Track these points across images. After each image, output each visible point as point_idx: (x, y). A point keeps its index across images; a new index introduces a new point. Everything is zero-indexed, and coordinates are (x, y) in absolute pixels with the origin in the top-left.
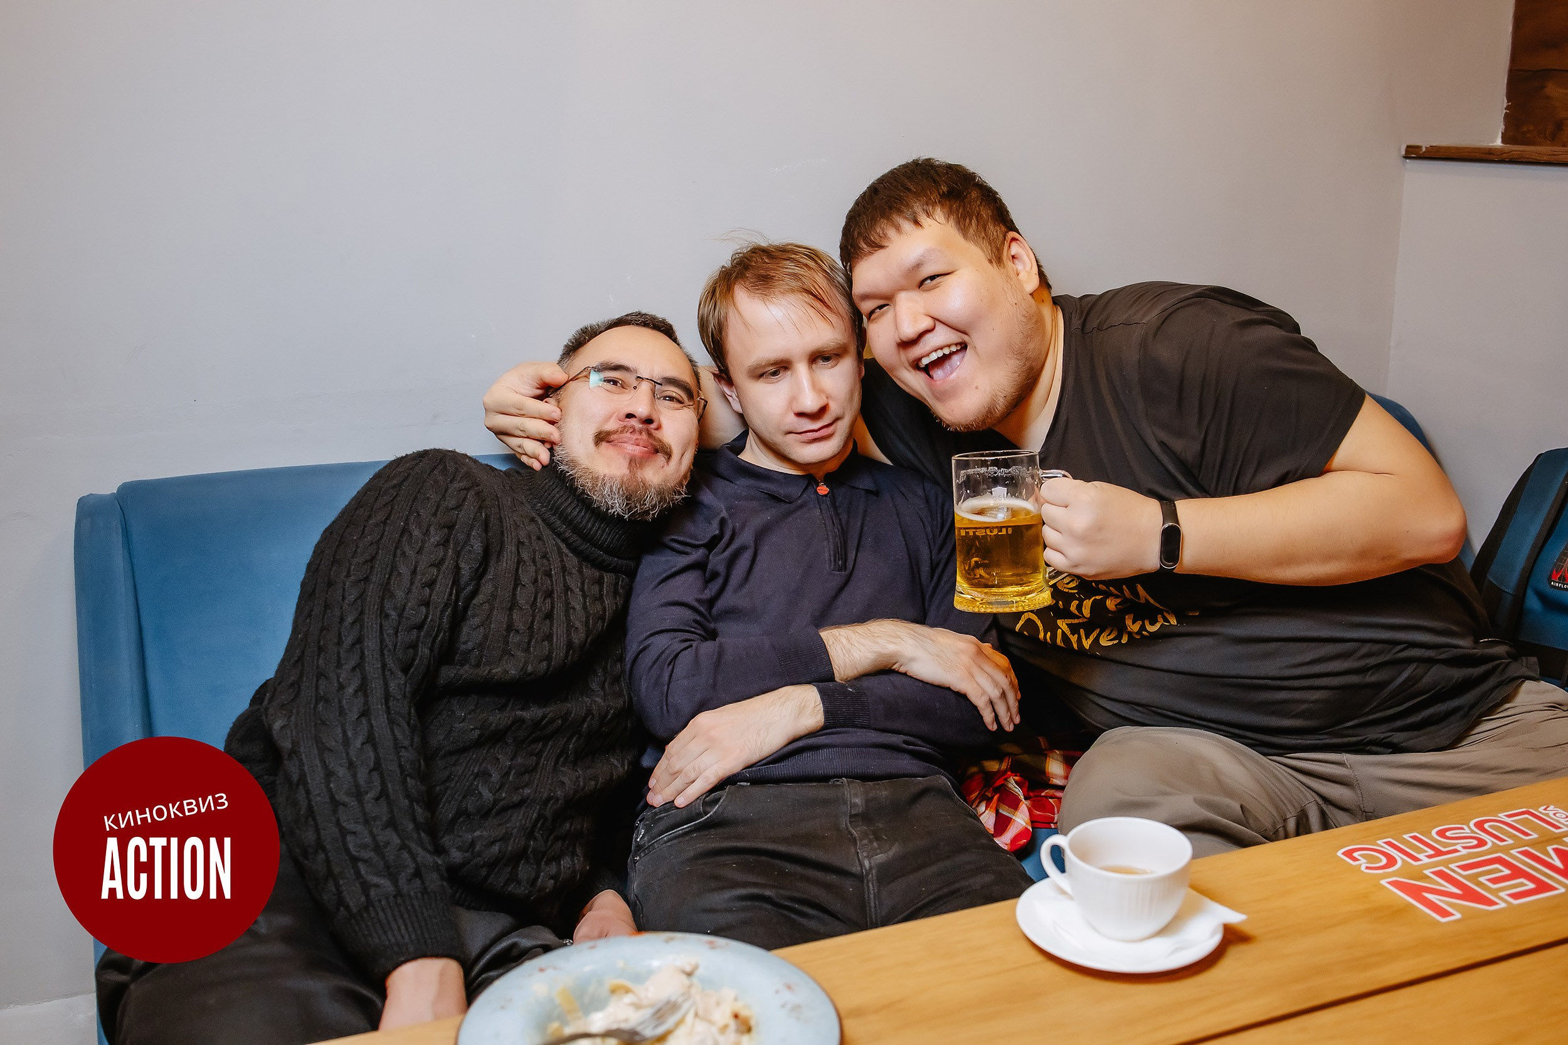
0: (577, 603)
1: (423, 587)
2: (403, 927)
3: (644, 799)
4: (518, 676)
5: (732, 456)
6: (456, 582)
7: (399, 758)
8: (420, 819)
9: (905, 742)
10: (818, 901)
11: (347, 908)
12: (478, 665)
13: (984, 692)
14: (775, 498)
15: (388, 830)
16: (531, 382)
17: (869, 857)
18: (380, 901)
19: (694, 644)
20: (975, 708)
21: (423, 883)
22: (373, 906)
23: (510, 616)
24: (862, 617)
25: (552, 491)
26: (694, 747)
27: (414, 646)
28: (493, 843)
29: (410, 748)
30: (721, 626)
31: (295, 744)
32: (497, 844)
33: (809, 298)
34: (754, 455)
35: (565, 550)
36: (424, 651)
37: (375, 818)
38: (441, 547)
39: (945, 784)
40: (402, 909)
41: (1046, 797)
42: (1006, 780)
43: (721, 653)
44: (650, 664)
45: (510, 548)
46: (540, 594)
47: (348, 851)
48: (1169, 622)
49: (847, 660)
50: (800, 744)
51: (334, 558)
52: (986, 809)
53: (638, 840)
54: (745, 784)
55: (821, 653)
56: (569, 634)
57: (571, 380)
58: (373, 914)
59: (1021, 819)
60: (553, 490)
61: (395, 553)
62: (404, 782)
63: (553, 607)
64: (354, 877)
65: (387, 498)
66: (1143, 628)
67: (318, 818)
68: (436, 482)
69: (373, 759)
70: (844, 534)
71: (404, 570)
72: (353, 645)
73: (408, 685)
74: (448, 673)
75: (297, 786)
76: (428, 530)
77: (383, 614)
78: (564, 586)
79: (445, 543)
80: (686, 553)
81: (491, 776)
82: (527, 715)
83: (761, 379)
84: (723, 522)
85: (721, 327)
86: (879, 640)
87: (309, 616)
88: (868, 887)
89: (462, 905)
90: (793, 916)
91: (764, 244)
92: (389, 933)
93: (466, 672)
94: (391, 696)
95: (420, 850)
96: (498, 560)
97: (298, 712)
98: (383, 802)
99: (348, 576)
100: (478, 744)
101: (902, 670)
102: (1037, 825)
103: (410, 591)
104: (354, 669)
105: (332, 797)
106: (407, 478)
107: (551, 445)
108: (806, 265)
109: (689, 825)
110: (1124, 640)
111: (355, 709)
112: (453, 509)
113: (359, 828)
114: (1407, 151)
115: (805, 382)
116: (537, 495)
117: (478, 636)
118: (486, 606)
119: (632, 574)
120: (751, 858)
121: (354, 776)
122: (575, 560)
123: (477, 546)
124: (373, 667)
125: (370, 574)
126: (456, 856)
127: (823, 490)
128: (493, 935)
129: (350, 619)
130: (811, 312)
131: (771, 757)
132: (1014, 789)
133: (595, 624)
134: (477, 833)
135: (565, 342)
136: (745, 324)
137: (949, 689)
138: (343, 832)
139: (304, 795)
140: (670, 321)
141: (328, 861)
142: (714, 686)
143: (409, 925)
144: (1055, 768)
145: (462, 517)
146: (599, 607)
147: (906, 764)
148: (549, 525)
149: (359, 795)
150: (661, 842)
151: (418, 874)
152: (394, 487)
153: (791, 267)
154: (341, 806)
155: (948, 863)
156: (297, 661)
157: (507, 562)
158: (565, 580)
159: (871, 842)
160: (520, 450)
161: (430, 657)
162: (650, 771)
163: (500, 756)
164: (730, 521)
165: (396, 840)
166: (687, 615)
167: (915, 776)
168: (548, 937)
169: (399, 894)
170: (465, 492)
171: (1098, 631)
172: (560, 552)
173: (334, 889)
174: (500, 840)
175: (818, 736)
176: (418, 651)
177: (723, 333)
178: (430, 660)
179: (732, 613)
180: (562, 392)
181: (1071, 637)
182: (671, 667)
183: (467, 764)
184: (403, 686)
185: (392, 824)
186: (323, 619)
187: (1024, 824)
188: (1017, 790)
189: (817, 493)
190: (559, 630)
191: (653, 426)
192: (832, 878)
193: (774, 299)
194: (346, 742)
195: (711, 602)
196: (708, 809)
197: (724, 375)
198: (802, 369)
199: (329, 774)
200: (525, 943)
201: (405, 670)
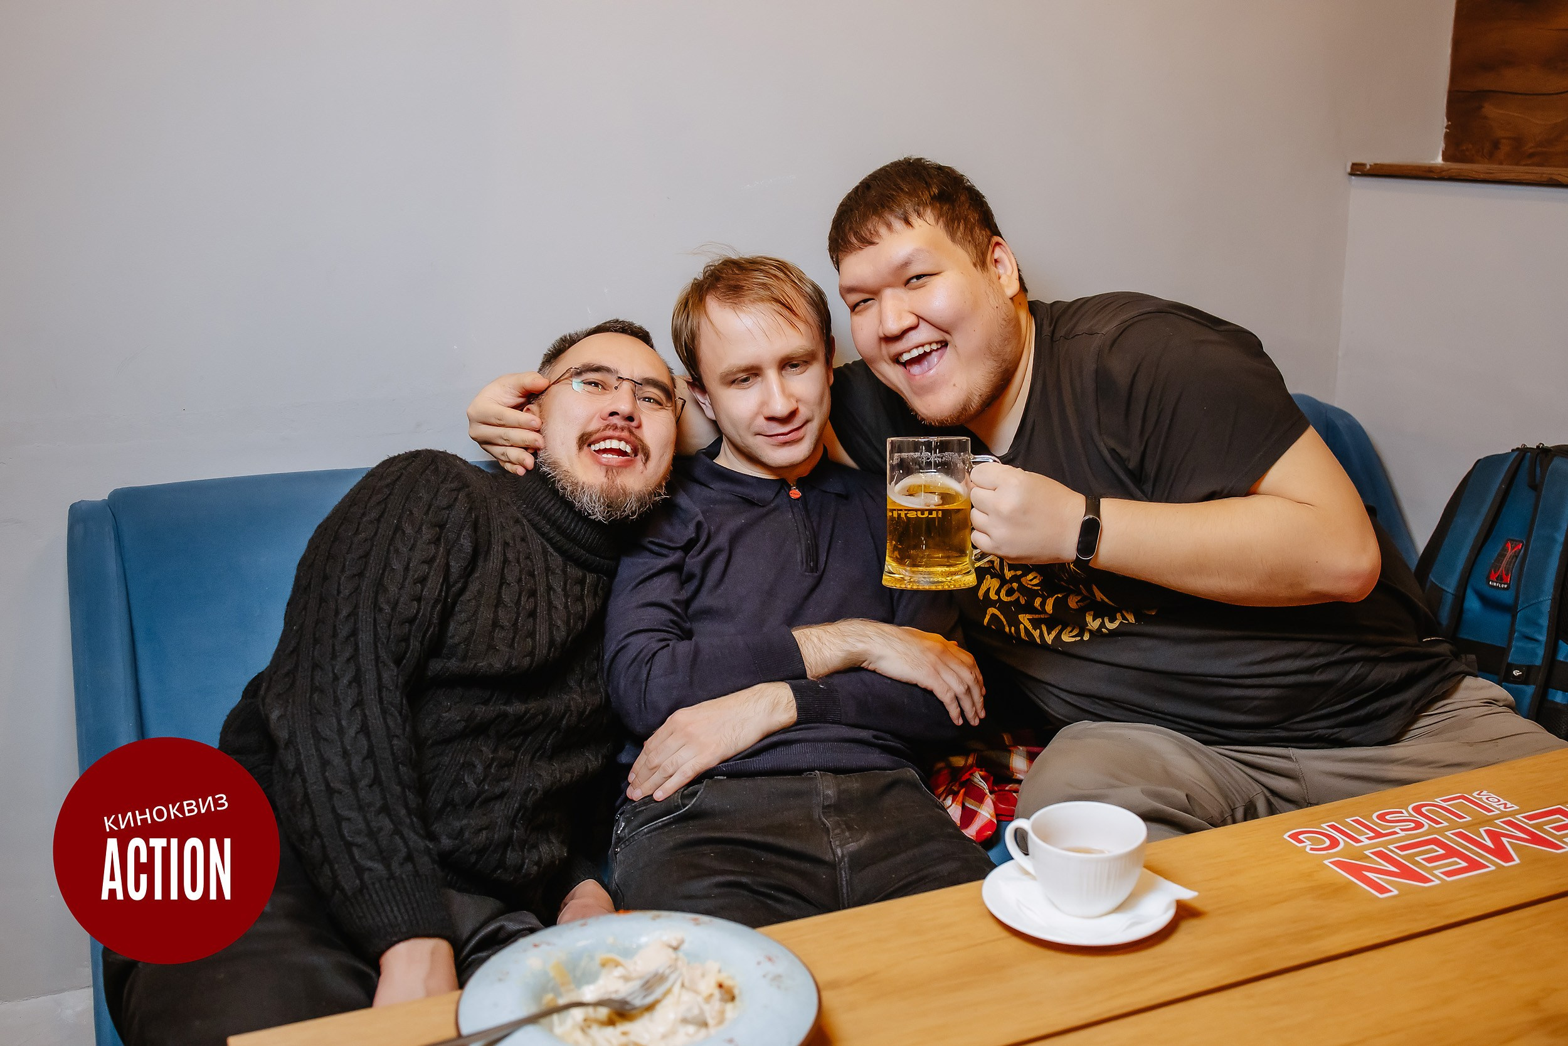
0: (558, 603)
1: (415, 584)
2: (395, 909)
3: (624, 794)
4: (502, 670)
5: (708, 460)
6: (446, 578)
7: (392, 746)
8: (413, 805)
9: (875, 737)
10: (793, 888)
11: (342, 890)
12: (464, 658)
13: (950, 689)
14: (750, 503)
15: (381, 815)
16: (513, 391)
17: (841, 846)
18: (373, 884)
19: (671, 643)
20: (942, 703)
21: (414, 866)
22: (367, 889)
23: (496, 612)
24: (833, 617)
25: (536, 494)
26: (672, 743)
27: (406, 639)
28: (481, 830)
29: (402, 737)
30: (698, 627)
31: (292, 734)
32: (484, 832)
33: (777, 307)
34: (727, 460)
35: (551, 550)
36: (415, 644)
37: (370, 805)
38: (433, 545)
39: (913, 776)
40: (395, 891)
41: (1010, 791)
42: (972, 774)
43: (697, 652)
44: (629, 662)
45: (497, 548)
46: (524, 593)
47: (342, 837)
48: (1128, 620)
49: (818, 658)
50: (774, 739)
51: (329, 553)
52: (952, 802)
53: (619, 832)
54: (722, 777)
55: (793, 652)
56: (551, 633)
57: (553, 384)
58: (367, 897)
59: (986, 812)
60: (537, 492)
61: (388, 549)
62: (397, 769)
63: (536, 607)
64: (349, 862)
65: (380, 497)
66: (1103, 625)
67: (314, 805)
68: (428, 481)
69: (366, 747)
70: (815, 536)
71: (397, 565)
72: (347, 638)
73: (400, 677)
74: (435, 666)
75: (294, 774)
76: (420, 528)
77: (377, 608)
78: (547, 586)
79: (436, 541)
80: (665, 556)
81: (475, 767)
82: (510, 709)
83: (733, 385)
84: (699, 525)
85: (693, 337)
86: (849, 639)
87: (305, 608)
88: (841, 874)
89: (453, 888)
90: (769, 902)
91: (734, 257)
92: (383, 914)
93: (453, 664)
94: (383, 687)
95: (412, 835)
96: (485, 560)
97: (294, 702)
98: (376, 788)
99: (343, 570)
100: (462, 735)
101: (871, 667)
102: (1001, 818)
103: (402, 587)
104: (348, 660)
105: (328, 785)
106: (399, 477)
107: (535, 451)
108: (775, 276)
109: (668, 817)
110: (1086, 637)
111: (350, 699)
112: (444, 509)
113: (353, 814)
114: (1352, 168)
115: (775, 387)
116: (521, 497)
117: (465, 630)
118: (473, 603)
119: (612, 574)
120: (729, 848)
121: (349, 764)
122: (560, 559)
123: (466, 544)
124: (367, 661)
125: (364, 569)
126: (446, 842)
127: (795, 493)
128: (482, 918)
129: (344, 613)
130: (780, 319)
131: (747, 752)
132: (980, 783)
133: (575, 623)
134: (465, 822)
135: (545, 351)
136: (717, 332)
137: (916, 685)
138: (339, 819)
139: (301, 784)
140: (647, 328)
141: (323, 847)
142: (691, 683)
143: (402, 907)
144: (1018, 762)
145: (453, 517)
146: (580, 608)
147: (875, 758)
148: (535, 526)
149: (353, 783)
150: (642, 833)
151: (409, 858)
152: (387, 486)
153: (761, 278)
154: (336, 795)
155: (916, 851)
156: (292, 652)
157: (494, 562)
158: (548, 580)
159: (843, 831)
160: (503, 458)
161: (420, 651)
162: (629, 767)
163: (484, 749)
164: (706, 525)
165: (388, 825)
166: (664, 615)
167: (885, 769)
168: (532, 920)
169: (392, 876)
170: (456, 492)
171: (1060, 627)
172: (545, 552)
173: (329, 873)
174: (486, 828)
175: (790, 731)
176: (409, 645)
177: (696, 342)
178: (420, 655)
179: (707, 613)
180: (544, 398)
181: (1033, 631)
182: (649, 665)
183: (453, 754)
184: (396, 678)
185: (385, 809)
186: (318, 612)
187: (989, 817)
188: (982, 784)
189: (789, 496)
190: (542, 629)
191: (634, 424)
192: (806, 866)
193: (744, 308)
194: (341, 731)
195: (687, 603)
196: (686, 801)
197: (697, 383)
198: (772, 375)
199: (325, 763)
200: (511, 926)
201: (398, 662)
